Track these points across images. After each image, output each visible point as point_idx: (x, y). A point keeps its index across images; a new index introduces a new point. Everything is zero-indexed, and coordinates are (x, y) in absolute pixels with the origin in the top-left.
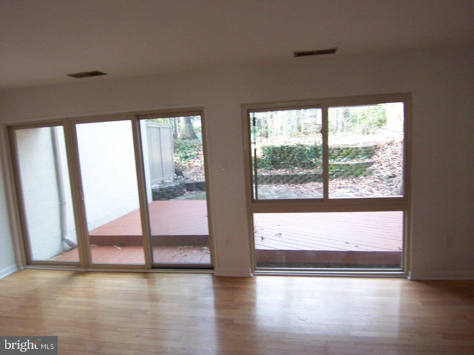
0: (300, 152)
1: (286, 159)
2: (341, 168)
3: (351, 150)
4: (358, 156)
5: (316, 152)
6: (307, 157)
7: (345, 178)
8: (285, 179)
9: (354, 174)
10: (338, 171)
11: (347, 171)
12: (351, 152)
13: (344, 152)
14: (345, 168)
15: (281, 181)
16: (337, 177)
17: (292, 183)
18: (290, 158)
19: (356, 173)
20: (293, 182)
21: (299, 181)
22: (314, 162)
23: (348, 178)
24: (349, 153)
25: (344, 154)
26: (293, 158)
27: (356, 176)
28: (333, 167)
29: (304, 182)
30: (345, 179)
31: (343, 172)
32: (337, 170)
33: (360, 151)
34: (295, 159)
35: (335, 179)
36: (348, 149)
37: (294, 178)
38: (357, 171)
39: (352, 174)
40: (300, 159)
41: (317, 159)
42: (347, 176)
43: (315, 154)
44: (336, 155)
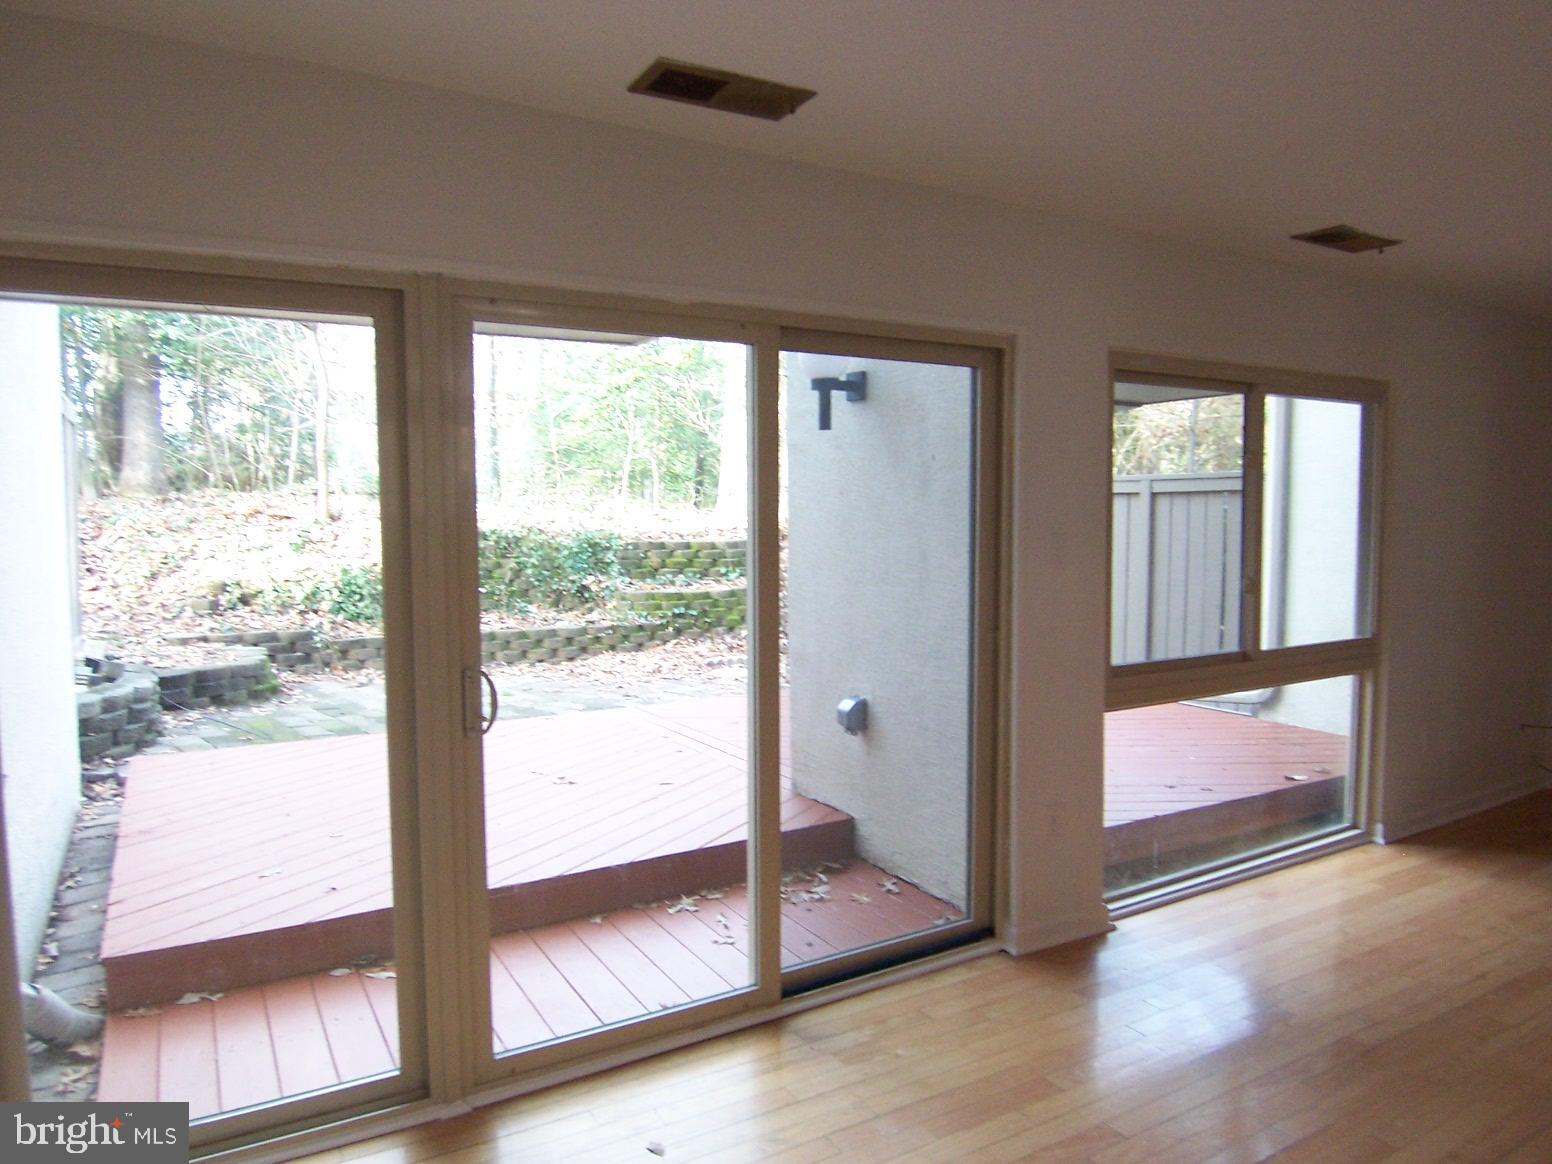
0: (540, 553)
1: (491, 578)
2: (688, 607)
3: (698, 551)
4: (717, 569)
5: (594, 554)
6: (569, 570)
7: (701, 635)
8: (513, 645)
9: (724, 623)
10: (680, 615)
11: (705, 613)
12: (698, 557)
13: (680, 556)
14: (701, 604)
15: (500, 655)
16: (679, 632)
17: (541, 661)
18: (509, 575)
19: (731, 620)
20: (541, 658)
21: (562, 653)
22: (594, 588)
23: (709, 635)
24: (691, 561)
25: (679, 563)
26: (517, 573)
27: (731, 629)
28: (664, 603)
29: (578, 655)
30: (702, 639)
31: (696, 618)
32: (677, 611)
33: (722, 555)
34: (529, 576)
35: (674, 641)
36: (688, 546)
37: (547, 643)
38: (731, 614)
39: (719, 622)
40: (545, 577)
41: (601, 578)
42: (707, 630)
43: (592, 560)
44: (655, 565)
